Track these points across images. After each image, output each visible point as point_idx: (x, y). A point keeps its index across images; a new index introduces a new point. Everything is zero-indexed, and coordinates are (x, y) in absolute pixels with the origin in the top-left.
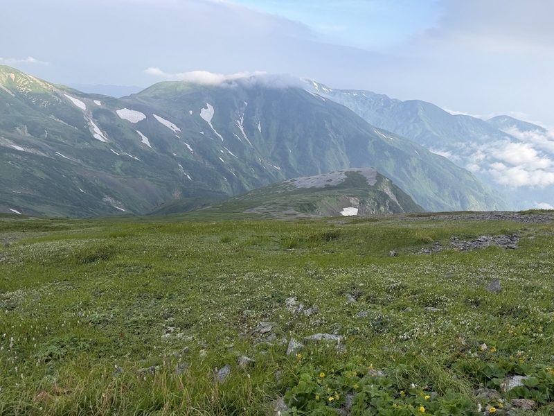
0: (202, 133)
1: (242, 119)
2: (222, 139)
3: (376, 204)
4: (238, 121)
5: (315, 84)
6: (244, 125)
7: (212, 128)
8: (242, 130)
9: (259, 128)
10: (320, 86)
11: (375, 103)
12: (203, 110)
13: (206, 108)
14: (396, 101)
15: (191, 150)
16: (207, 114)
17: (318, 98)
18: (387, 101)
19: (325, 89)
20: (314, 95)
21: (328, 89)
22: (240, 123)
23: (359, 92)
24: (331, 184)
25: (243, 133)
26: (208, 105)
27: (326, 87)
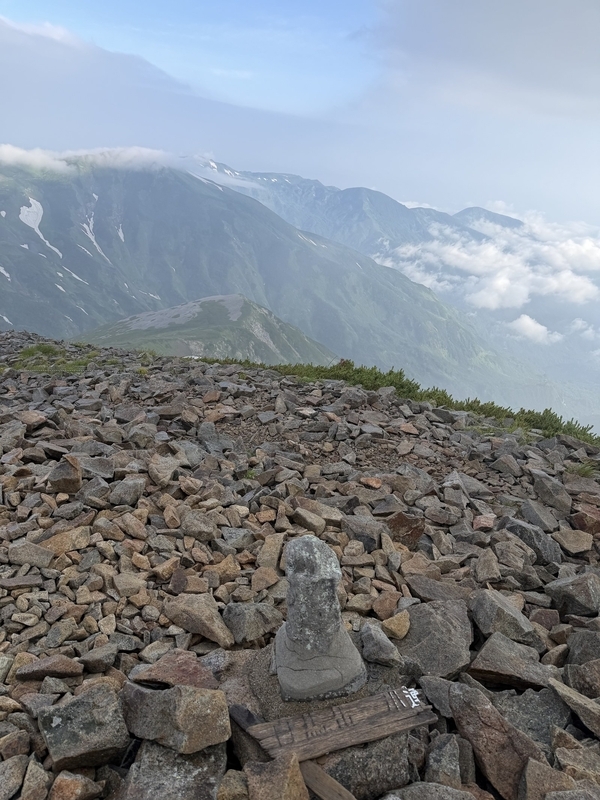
0: (26, 246)
1: (91, 222)
2: (61, 255)
3: (230, 348)
4: (85, 226)
5: (213, 164)
6: (95, 231)
7: (42, 237)
8: (92, 238)
9: (121, 235)
10: (221, 167)
11: (303, 193)
12: (24, 209)
13: (29, 206)
14: (332, 189)
15: (7, 275)
16: (32, 215)
17: (211, 186)
18: (320, 190)
19: (228, 172)
20: (205, 181)
21: (233, 171)
22: (88, 229)
23: (279, 176)
24: (177, 321)
25: (95, 244)
26: (32, 201)
27: (229, 169)
